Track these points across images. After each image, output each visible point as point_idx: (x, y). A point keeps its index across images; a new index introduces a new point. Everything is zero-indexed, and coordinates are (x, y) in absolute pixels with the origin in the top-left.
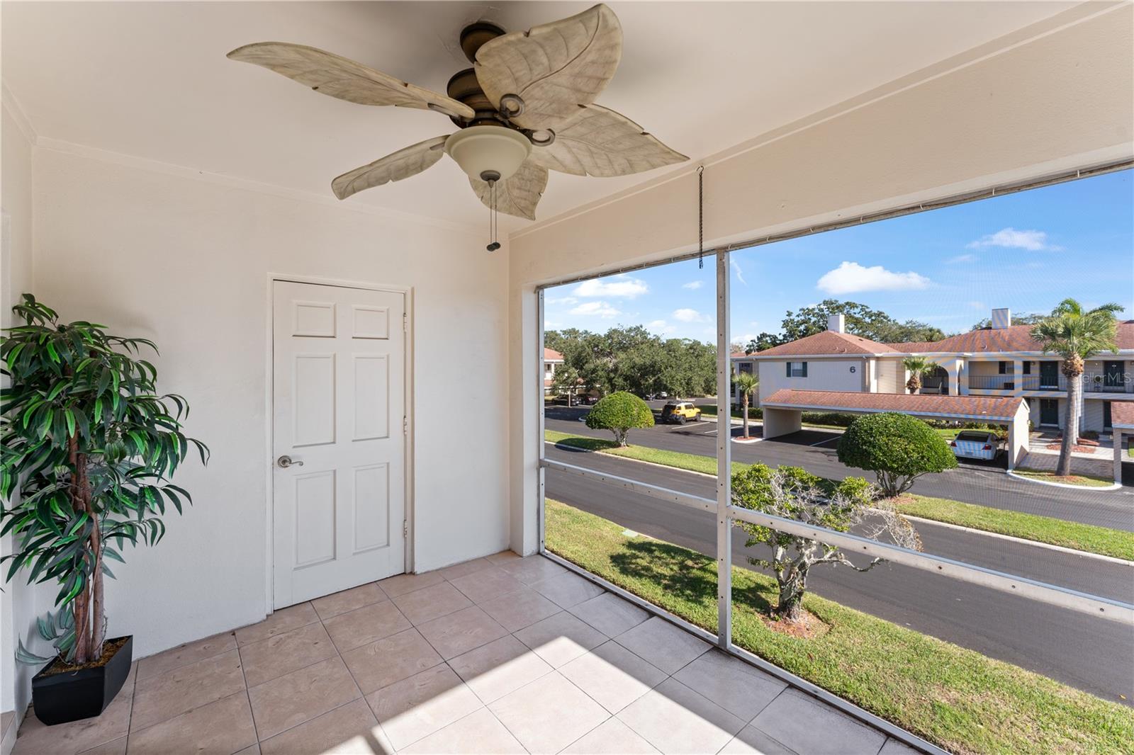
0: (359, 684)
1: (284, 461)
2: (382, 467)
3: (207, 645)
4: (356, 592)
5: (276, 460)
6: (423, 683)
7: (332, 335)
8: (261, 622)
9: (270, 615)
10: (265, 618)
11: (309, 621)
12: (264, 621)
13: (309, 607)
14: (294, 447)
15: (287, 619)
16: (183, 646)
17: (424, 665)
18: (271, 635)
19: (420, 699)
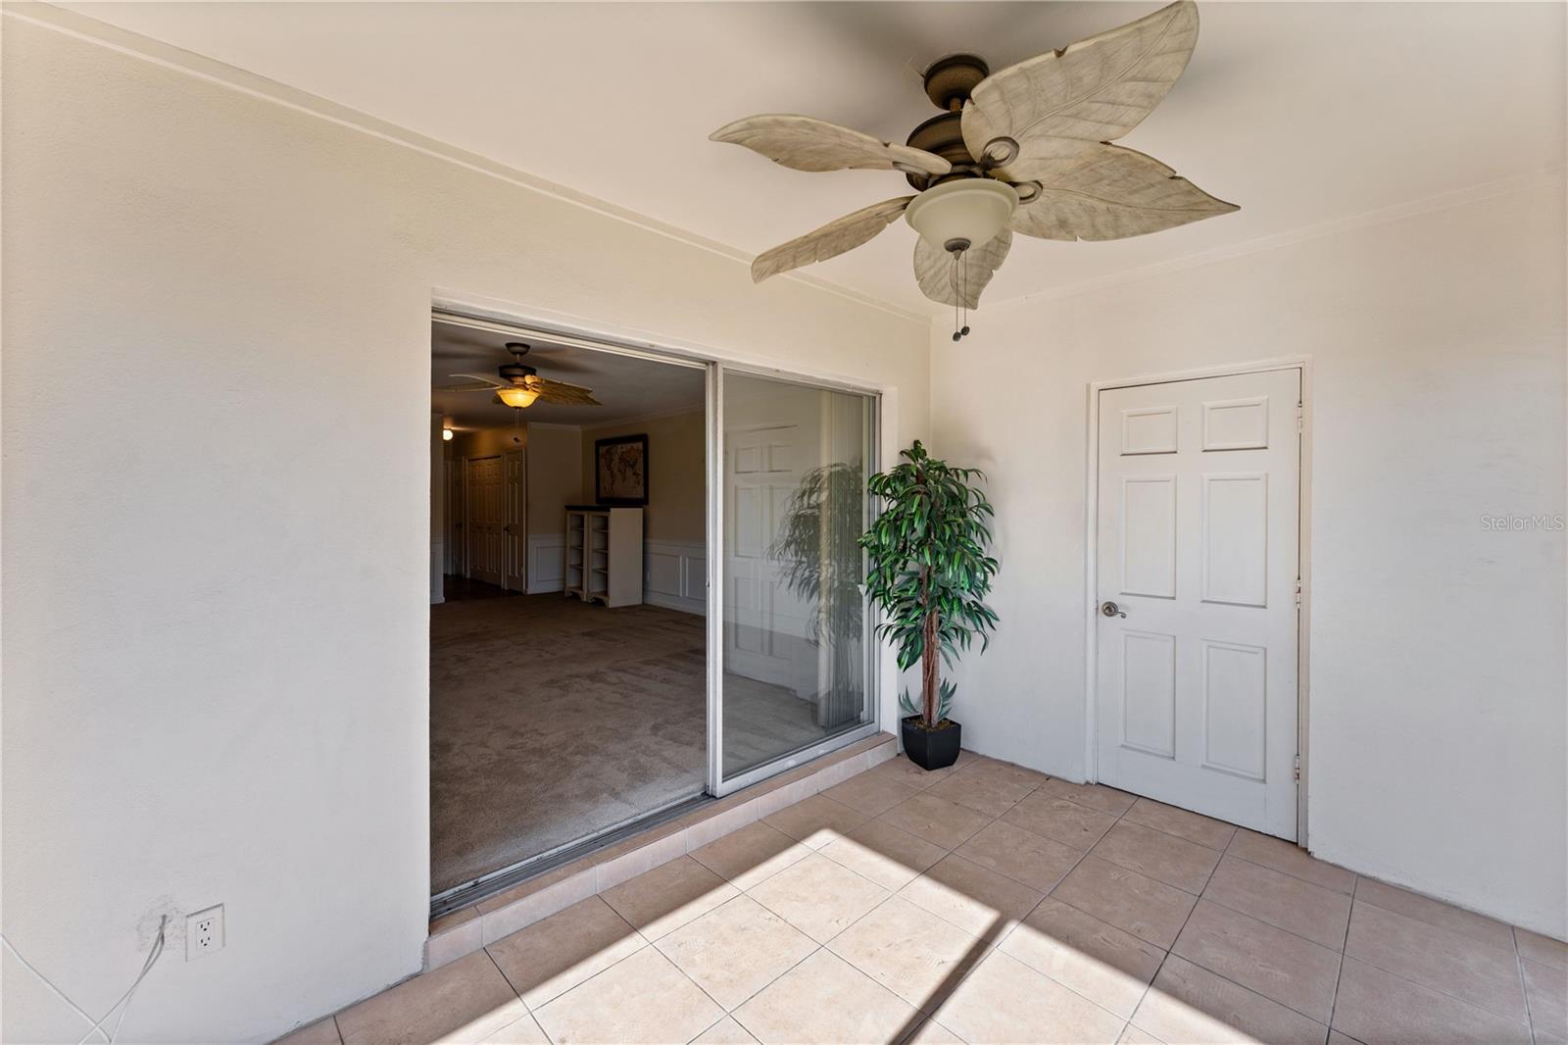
0: (1061, 886)
1: (1110, 609)
2: (1256, 653)
3: (1023, 774)
4: (1198, 819)
5: (1101, 605)
6: (1108, 939)
7: (1173, 450)
8: (1076, 784)
9: (1091, 784)
10: (1083, 783)
11: (1110, 810)
12: (1081, 785)
13: (1130, 800)
14: (1122, 594)
15: (1099, 796)
16: (1013, 765)
17: (1139, 931)
18: (1067, 798)
19: (1082, 945)
